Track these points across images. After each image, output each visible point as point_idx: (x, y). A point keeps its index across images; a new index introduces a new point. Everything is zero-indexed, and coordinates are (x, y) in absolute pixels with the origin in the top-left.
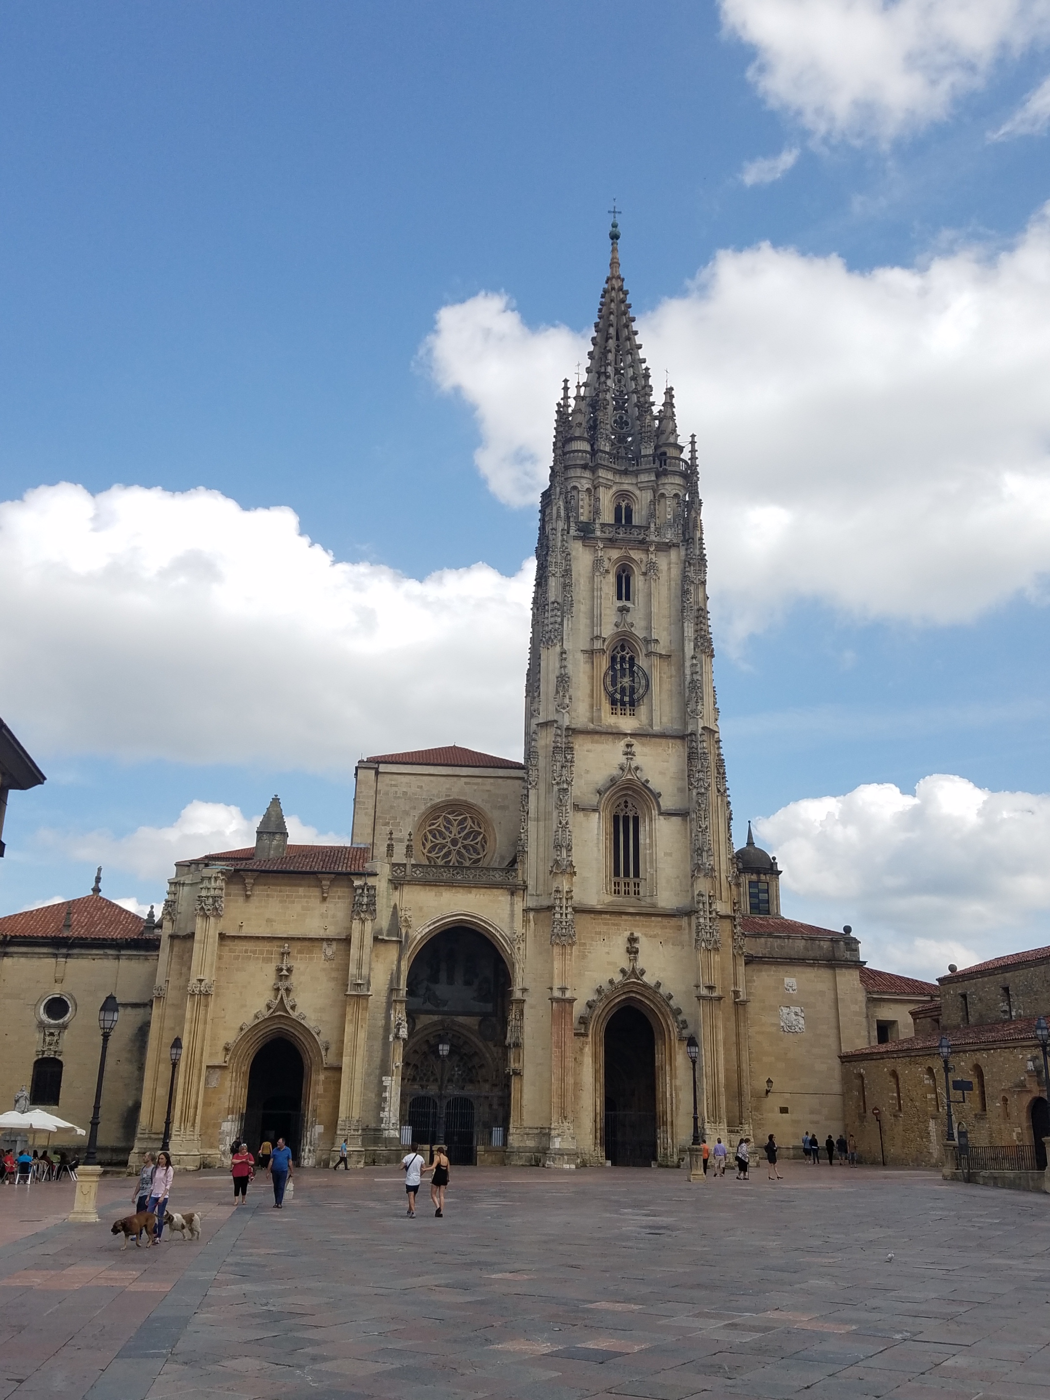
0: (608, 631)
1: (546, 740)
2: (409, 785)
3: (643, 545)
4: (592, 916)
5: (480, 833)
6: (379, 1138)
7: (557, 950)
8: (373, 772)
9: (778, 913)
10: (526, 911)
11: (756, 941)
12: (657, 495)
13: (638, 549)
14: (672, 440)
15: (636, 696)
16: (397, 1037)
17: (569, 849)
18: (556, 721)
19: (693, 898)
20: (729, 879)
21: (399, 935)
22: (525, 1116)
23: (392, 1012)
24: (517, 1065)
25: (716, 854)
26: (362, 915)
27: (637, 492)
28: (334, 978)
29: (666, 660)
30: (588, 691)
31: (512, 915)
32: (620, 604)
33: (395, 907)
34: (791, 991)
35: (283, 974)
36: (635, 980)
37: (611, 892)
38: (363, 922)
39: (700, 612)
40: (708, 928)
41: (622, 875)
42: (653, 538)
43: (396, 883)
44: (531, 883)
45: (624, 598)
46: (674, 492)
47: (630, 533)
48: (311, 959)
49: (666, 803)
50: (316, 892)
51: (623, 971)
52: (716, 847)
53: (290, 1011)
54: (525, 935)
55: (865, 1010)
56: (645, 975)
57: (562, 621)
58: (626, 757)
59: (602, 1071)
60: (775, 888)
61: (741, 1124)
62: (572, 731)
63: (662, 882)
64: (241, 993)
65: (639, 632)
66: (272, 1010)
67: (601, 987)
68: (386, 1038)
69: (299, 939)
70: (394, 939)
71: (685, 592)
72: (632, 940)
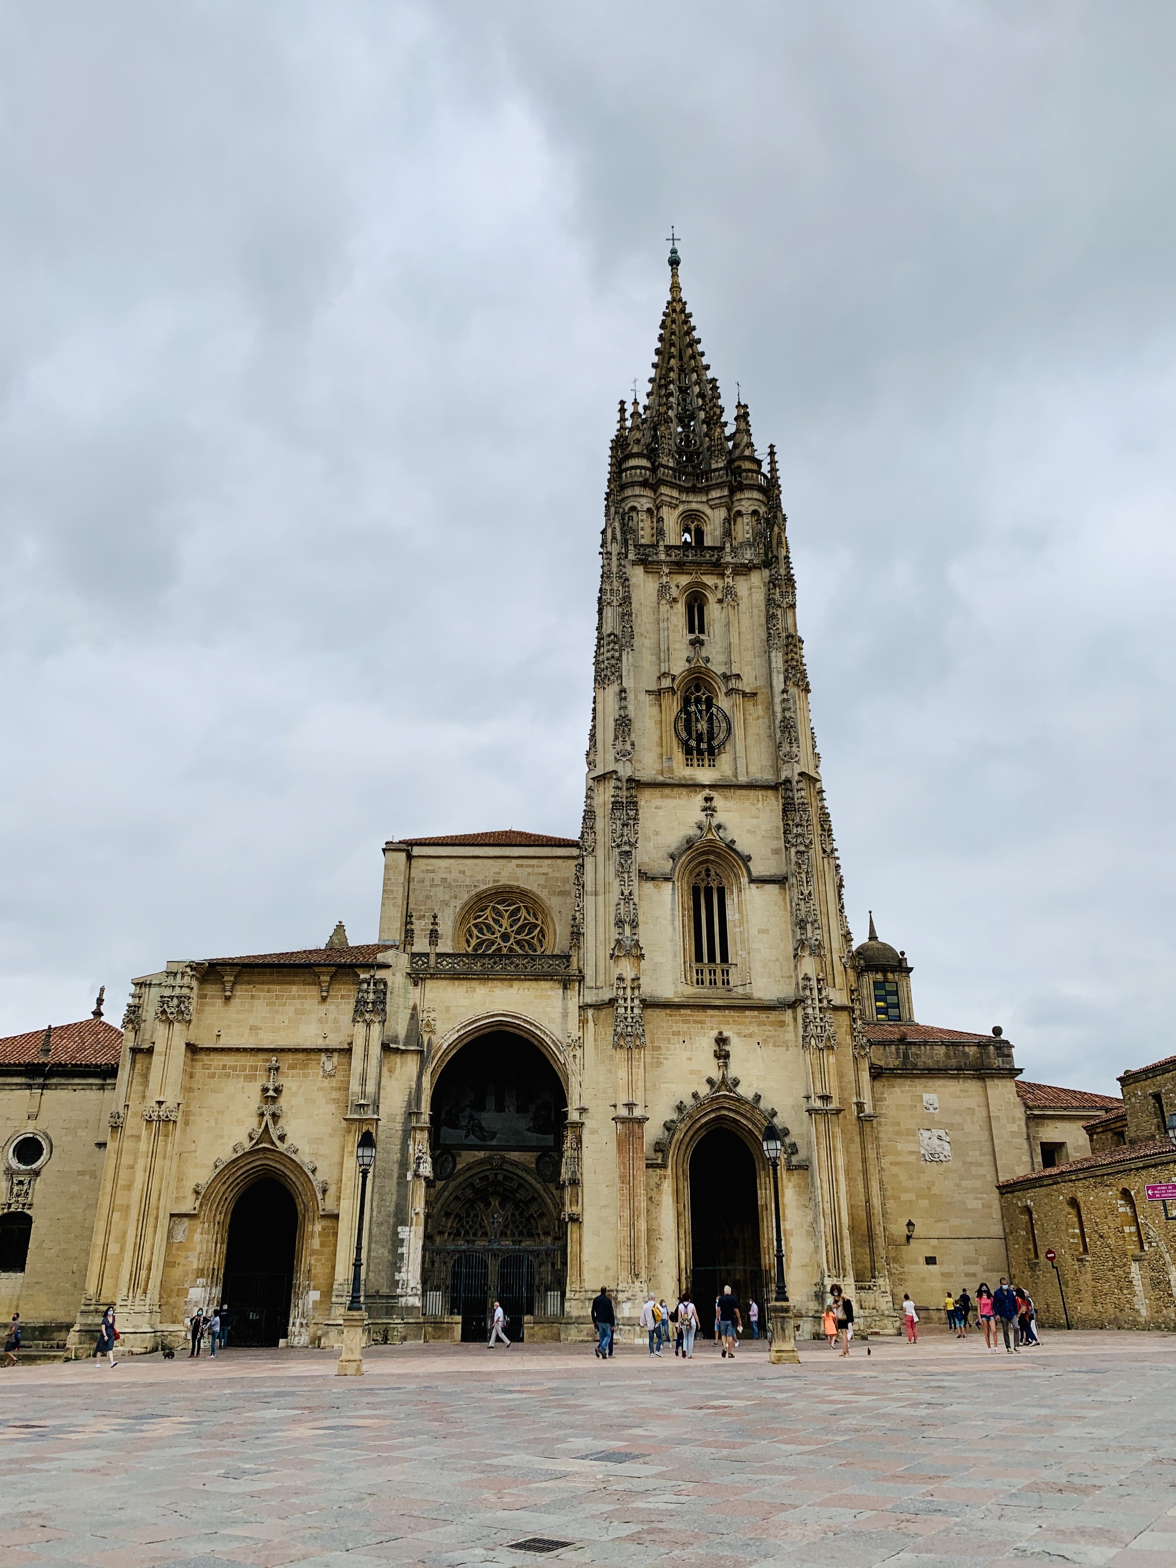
0: (679, 667)
1: (605, 795)
2: (448, 870)
3: (717, 568)
4: (668, 1011)
5: (536, 926)
6: (393, 1307)
7: (621, 1055)
8: (404, 854)
9: (910, 1019)
10: (583, 1008)
11: (885, 1049)
12: (732, 515)
13: (713, 574)
14: (747, 453)
15: (715, 743)
16: (417, 1175)
17: (634, 925)
18: (615, 772)
19: (797, 984)
20: (844, 960)
21: (419, 1043)
22: (586, 1275)
23: (411, 1142)
24: (574, 1208)
25: (825, 929)
26: (367, 1016)
27: (708, 511)
28: (334, 1099)
29: (751, 699)
30: (656, 738)
31: (565, 1015)
32: (692, 636)
33: (414, 1008)
34: (932, 1110)
35: (272, 1095)
36: (727, 1093)
37: (692, 982)
38: (368, 1025)
39: (790, 639)
40: (818, 1020)
41: (706, 960)
42: (728, 559)
43: (417, 978)
44: (589, 972)
45: (697, 631)
46: (753, 508)
47: (701, 555)
48: (306, 1076)
49: (758, 868)
50: (313, 991)
51: (710, 1081)
52: (825, 921)
53: (278, 1143)
54: (581, 1041)
55: (1024, 1129)
56: (740, 1085)
57: (621, 655)
58: (705, 813)
59: (688, 1215)
60: (905, 989)
61: (873, 1277)
62: (635, 784)
63: (757, 967)
64: (216, 1121)
65: (717, 668)
66: (254, 1141)
67: (681, 1102)
68: (402, 1176)
69: (290, 1050)
70: (412, 1048)
71: (770, 618)
72: (721, 1040)
